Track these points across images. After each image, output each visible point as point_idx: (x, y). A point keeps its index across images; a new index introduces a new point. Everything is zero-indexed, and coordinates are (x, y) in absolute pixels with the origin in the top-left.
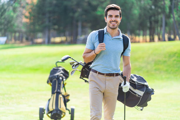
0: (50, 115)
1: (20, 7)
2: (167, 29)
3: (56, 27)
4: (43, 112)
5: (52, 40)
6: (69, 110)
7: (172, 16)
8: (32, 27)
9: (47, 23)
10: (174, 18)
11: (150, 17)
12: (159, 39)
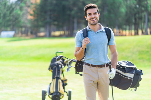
0: (51, 96)
1: (26, 6)
2: (150, 24)
3: (56, 23)
4: (45, 94)
6: (67, 92)
9: (48, 20)
11: (135, 15)
12: (143, 33)
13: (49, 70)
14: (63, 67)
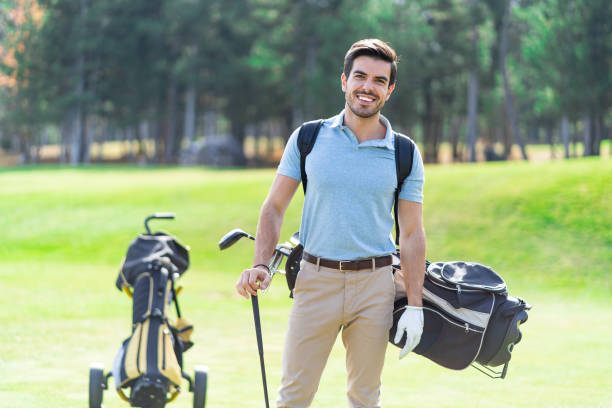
0: (127, 392)
2: (483, 123)
3: (109, 106)
4: (103, 385)
5: (94, 150)
6: (188, 378)
7: (499, 78)
8: (25, 103)
9: (78, 92)
10: (506, 85)
11: (427, 83)
12: (456, 157)
13: (117, 290)
14: (176, 275)
